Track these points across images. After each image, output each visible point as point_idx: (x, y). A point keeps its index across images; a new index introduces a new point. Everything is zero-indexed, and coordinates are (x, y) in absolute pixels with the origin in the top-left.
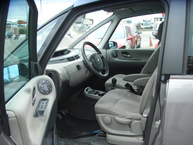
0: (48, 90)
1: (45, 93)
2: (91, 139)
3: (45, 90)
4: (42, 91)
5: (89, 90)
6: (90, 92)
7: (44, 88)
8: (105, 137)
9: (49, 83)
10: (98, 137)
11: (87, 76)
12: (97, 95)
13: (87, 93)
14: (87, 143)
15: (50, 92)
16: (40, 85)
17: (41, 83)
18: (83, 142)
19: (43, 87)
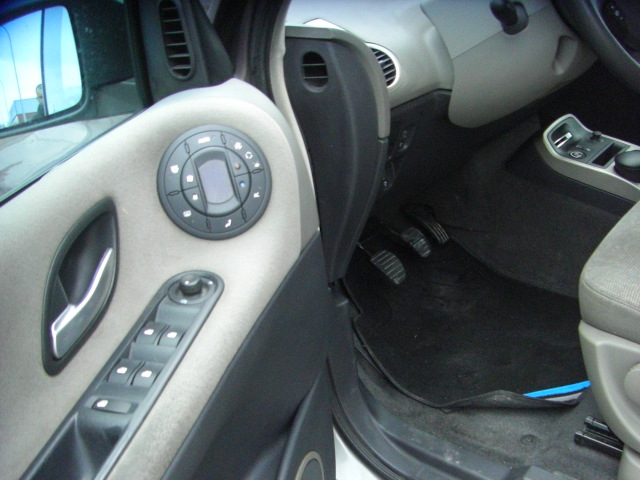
0: (234, 203)
1: (207, 227)
2: (532, 437)
3: (212, 210)
4: (187, 214)
5: (569, 135)
6: (571, 146)
7: (203, 196)
8: (618, 457)
9: (249, 156)
10: (572, 447)
11: (560, 71)
12: (608, 170)
13: (553, 149)
14: (507, 459)
15: (247, 216)
16: (175, 169)
17: (181, 153)
18: (487, 446)
19: (199, 184)
